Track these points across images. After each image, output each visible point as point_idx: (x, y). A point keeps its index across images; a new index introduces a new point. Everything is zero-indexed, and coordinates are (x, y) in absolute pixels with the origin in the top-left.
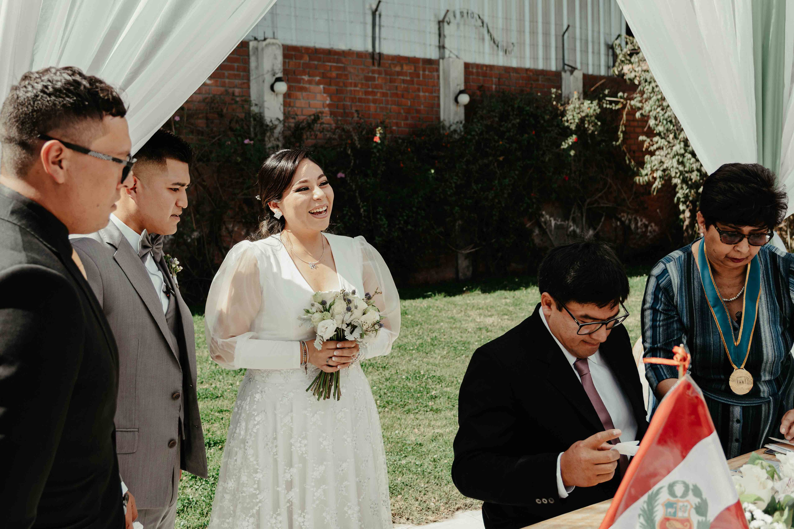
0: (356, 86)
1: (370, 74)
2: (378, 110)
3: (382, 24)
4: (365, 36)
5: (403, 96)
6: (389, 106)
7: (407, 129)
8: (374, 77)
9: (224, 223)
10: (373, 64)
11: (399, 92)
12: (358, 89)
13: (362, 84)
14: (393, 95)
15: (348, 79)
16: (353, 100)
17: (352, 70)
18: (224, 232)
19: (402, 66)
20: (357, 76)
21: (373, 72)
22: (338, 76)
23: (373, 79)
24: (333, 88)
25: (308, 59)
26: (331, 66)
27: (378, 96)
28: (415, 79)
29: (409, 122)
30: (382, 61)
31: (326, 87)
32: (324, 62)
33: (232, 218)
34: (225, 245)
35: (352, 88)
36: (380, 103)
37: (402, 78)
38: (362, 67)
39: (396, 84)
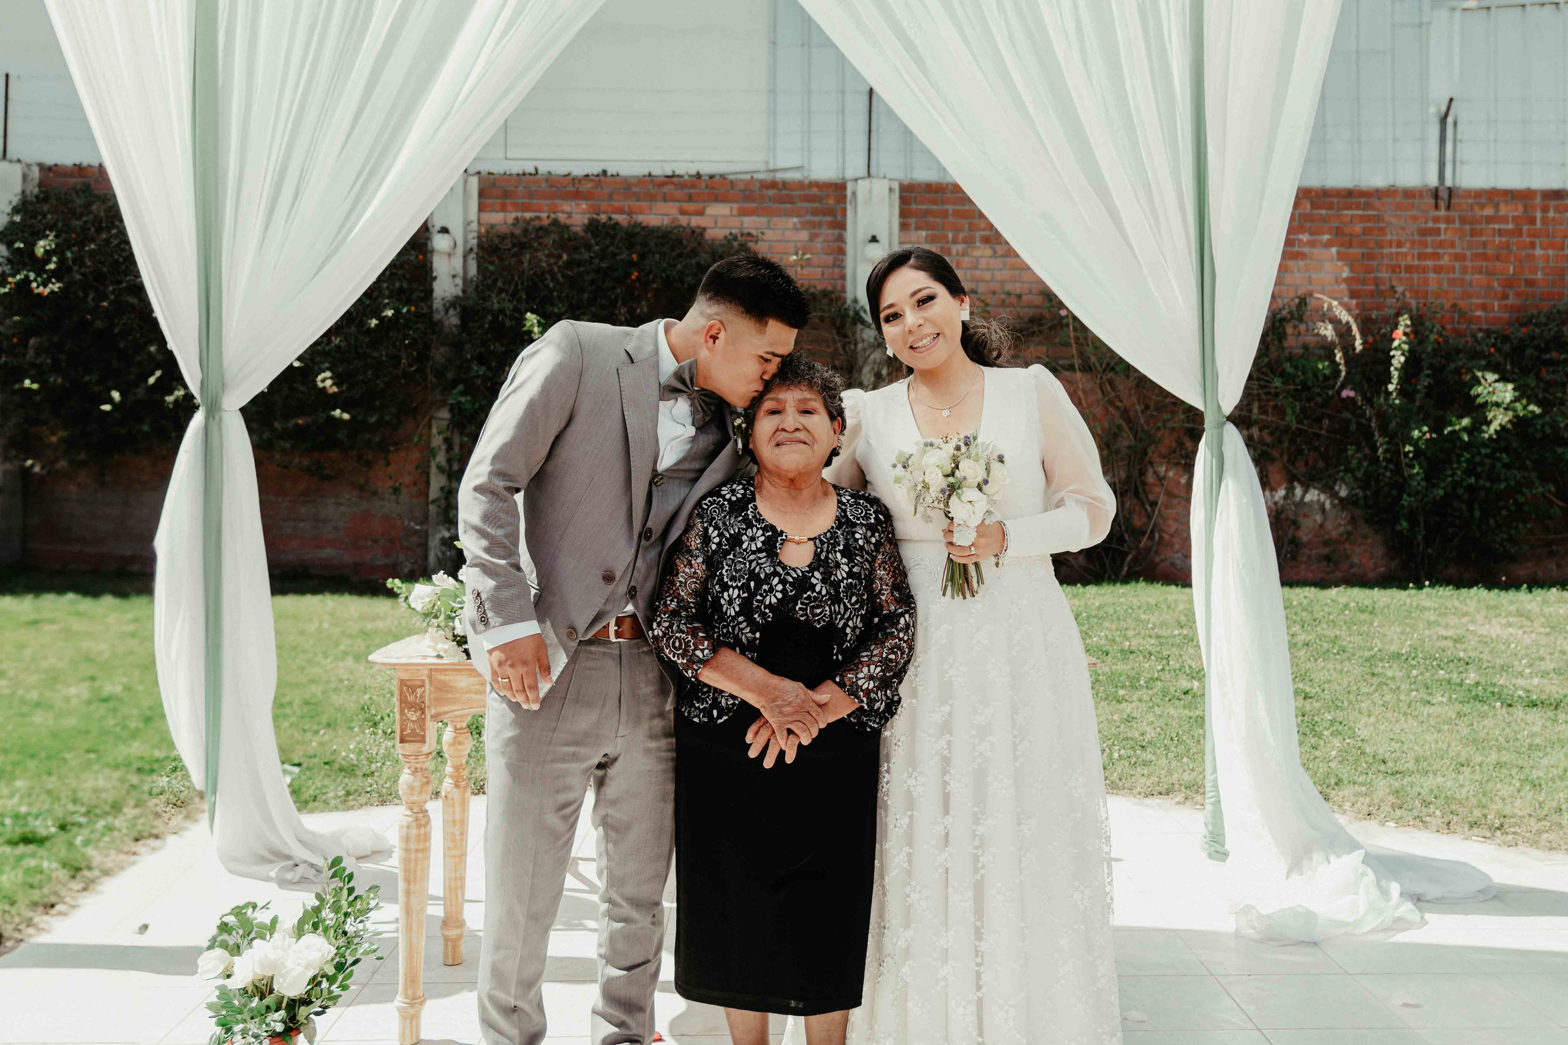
0: (1400, 244)
1: (1430, 225)
2: (1445, 285)
3: (1459, 136)
4: (1424, 161)
5: (1498, 258)
6: (1468, 277)
7: (1506, 315)
8: (1439, 229)
9: (1151, 463)
10: (1437, 207)
11: (1489, 252)
12: (1404, 250)
13: (1413, 242)
14: (1475, 257)
15: (1384, 234)
16: (1395, 269)
17: (1393, 220)
18: (1150, 478)
19: (1496, 207)
20: (1403, 229)
21: (1436, 220)
22: (1366, 231)
23: (1437, 232)
24: (1357, 251)
25: (1309, 206)
26: (1352, 216)
27: (1445, 261)
28: (1525, 228)
29: (1512, 300)
30: (1453, 201)
31: (1343, 249)
32: (1339, 209)
33: (1164, 457)
34: (1151, 497)
35: (1393, 250)
36: (1448, 272)
37: (1497, 226)
38: (1415, 212)
39: (1484, 239)
